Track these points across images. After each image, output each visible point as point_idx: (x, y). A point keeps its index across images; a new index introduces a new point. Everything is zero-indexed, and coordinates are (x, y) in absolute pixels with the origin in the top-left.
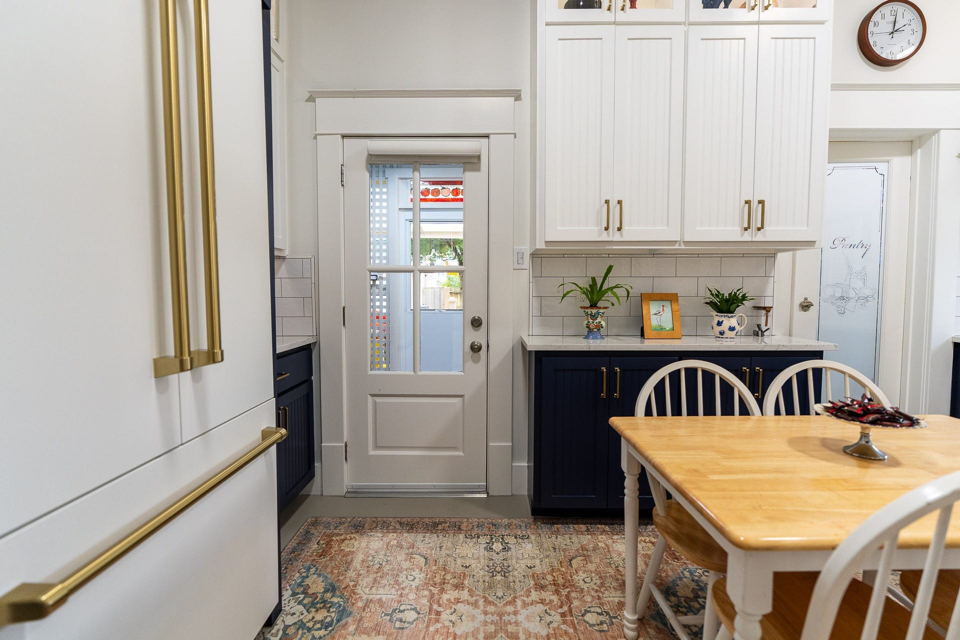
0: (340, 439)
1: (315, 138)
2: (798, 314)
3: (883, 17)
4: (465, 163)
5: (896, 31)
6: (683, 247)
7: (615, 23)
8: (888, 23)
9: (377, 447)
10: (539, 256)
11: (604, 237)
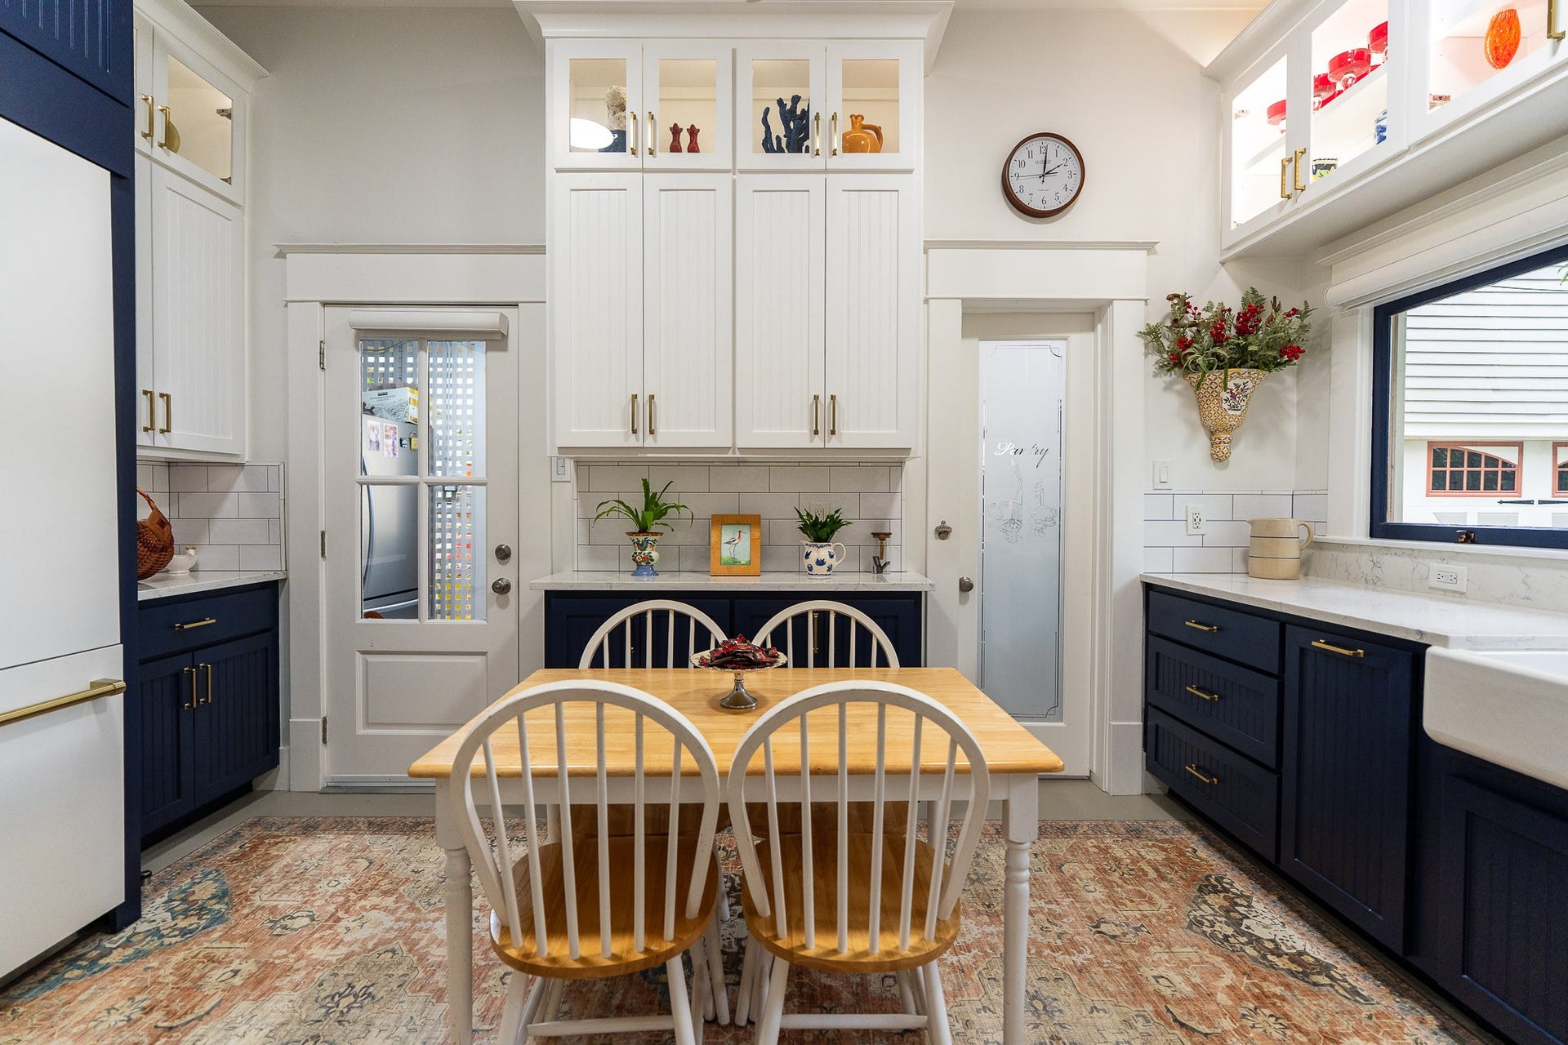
0: (316, 710)
1: (286, 306)
2: (935, 543)
3: (1031, 155)
4: (489, 340)
5: (1047, 173)
6: (738, 455)
7: (643, 170)
8: (1037, 162)
9: (368, 724)
10: (585, 464)
11: (633, 442)
